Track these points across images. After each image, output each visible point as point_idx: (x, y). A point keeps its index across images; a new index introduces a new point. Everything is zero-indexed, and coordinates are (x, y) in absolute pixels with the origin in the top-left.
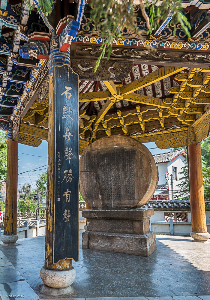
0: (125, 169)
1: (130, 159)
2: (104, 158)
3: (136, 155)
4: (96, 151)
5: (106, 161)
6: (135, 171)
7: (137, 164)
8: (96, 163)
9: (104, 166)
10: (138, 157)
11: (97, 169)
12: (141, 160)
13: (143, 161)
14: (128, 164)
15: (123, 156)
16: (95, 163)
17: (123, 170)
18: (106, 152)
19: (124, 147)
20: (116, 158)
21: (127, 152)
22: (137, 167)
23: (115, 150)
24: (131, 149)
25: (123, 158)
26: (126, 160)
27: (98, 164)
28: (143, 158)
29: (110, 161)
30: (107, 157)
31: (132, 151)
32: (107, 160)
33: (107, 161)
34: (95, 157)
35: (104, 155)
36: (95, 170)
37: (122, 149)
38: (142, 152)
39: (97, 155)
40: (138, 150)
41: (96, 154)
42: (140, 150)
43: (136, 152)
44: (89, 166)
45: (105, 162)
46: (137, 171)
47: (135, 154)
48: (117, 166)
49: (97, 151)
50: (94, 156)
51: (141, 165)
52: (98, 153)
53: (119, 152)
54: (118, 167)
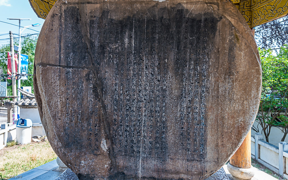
0: (183, 70)
1: (198, 42)
2: (122, 32)
3: (217, 33)
4: (98, 5)
5: (126, 40)
6: (212, 79)
7: (218, 58)
8: (97, 44)
9: (119, 55)
10: (224, 39)
11: (99, 64)
12: (231, 49)
13: (237, 52)
14: (193, 56)
15: (179, 32)
16: (92, 43)
17: (176, 74)
18: (127, 14)
19: (185, 6)
20: (157, 36)
21: (193, 20)
22: (218, 68)
23: (157, 10)
24: (205, 14)
25: (179, 38)
26: (186, 44)
27: (103, 47)
28: (238, 45)
29: (140, 43)
30: (131, 30)
31: (206, 20)
32: (130, 37)
33: (130, 43)
34: (96, 25)
35: (121, 22)
36: (93, 64)
37: (178, 11)
38: (236, 25)
39: (101, 18)
40: (224, 19)
41: (98, 14)
42: (230, 19)
43: (219, 24)
44: (74, 52)
45: (123, 43)
46: (217, 81)
47: (213, 28)
48: (159, 59)
49: (101, 8)
50: (92, 22)
51: (230, 63)
52: (104, 13)
53: (169, 20)
54: (162, 62)
